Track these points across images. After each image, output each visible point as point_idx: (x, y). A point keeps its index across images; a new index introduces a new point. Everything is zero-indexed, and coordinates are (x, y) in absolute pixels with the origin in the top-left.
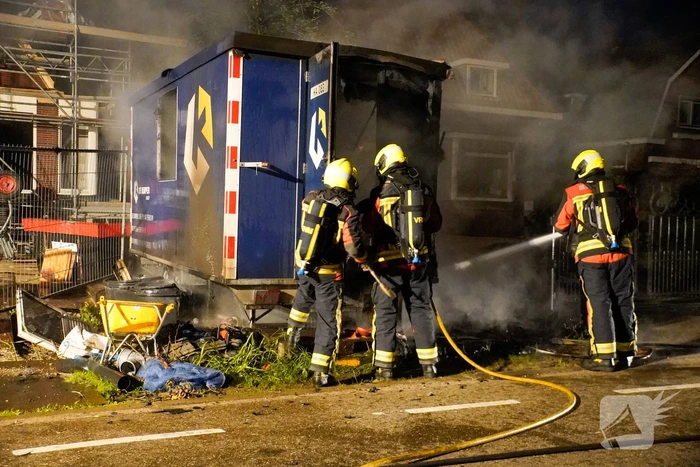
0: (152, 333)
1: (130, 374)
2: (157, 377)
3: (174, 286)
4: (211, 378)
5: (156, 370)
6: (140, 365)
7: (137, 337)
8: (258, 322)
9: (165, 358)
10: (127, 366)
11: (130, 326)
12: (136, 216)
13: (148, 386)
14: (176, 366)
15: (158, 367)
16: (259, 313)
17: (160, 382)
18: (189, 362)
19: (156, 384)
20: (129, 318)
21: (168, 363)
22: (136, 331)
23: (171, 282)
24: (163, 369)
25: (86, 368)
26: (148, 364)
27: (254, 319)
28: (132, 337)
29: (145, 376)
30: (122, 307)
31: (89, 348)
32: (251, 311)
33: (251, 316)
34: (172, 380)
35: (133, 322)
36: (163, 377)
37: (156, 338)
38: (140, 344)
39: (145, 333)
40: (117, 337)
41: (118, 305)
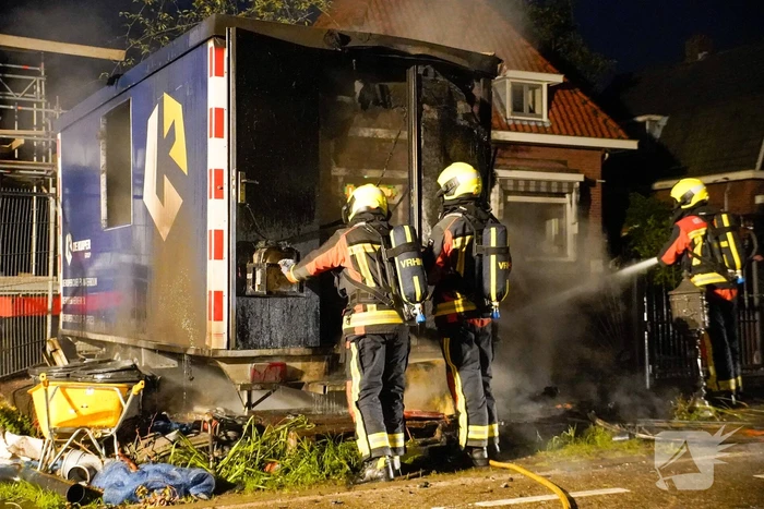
0: (111, 426)
1: (83, 484)
2: (123, 485)
3: (134, 368)
4: (197, 482)
5: (119, 476)
6: (96, 472)
7: (90, 433)
8: (254, 409)
9: (132, 459)
10: (77, 473)
11: (81, 417)
12: (69, 283)
13: (110, 498)
14: (147, 468)
15: (122, 471)
16: (256, 396)
17: (128, 490)
18: (165, 462)
19: (121, 494)
20: (78, 407)
21: (136, 465)
22: (89, 424)
23: (128, 364)
24: (128, 472)
25: (17, 479)
26: (107, 468)
27: (249, 405)
28: (82, 433)
29: (103, 485)
30: (68, 391)
31: (14, 457)
32: (245, 393)
33: (246, 401)
34: (145, 485)
35: (84, 412)
36: (131, 483)
37: (117, 433)
38: (95, 442)
39: (101, 427)
40: (61, 435)
41: (63, 389)
